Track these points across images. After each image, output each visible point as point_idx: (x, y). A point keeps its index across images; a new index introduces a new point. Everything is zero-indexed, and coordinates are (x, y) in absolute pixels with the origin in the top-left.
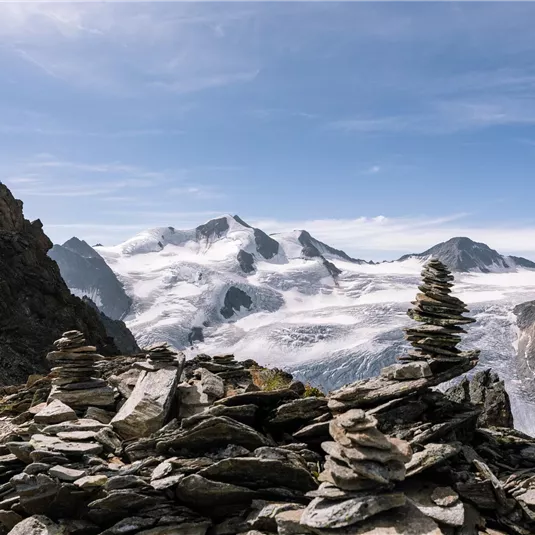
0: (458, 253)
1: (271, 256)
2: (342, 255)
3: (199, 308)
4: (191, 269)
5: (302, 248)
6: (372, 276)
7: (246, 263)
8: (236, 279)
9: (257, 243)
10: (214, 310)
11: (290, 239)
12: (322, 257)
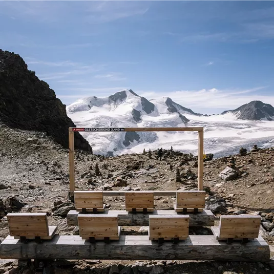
0: (255, 109)
1: (150, 112)
2: (190, 111)
3: (111, 141)
4: (106, 120)
5: (167, 107)
6: (206, 123)
7: (136, 116)
8: (131, 125)
9: (143, 105)
10: (120, 142)
11: (161, 103)
12: (179, 112)
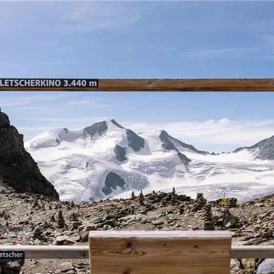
1: (139, 150)
2: (192, 148)
3: (87, 187)
4: (80, 159)
5: (162, 143)
6: (213, 164)
7: (120, 154)
8: (113, 167)
9: (129, 140)
10: (98, 189)
11: (153, 137)
12: (177, 150)
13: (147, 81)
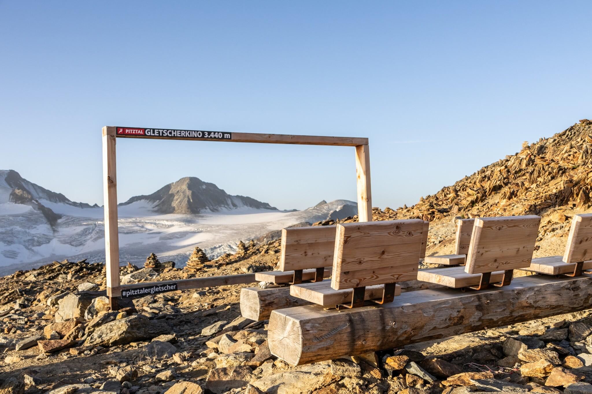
13: (267, 135)
